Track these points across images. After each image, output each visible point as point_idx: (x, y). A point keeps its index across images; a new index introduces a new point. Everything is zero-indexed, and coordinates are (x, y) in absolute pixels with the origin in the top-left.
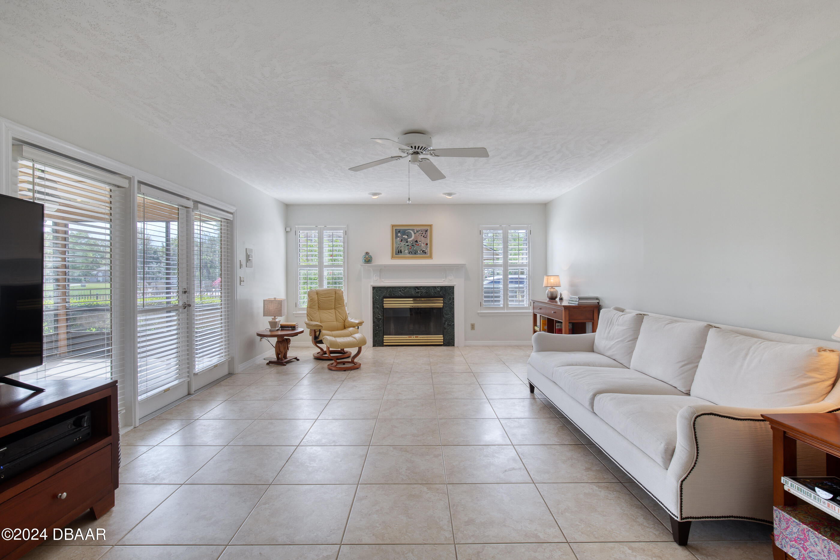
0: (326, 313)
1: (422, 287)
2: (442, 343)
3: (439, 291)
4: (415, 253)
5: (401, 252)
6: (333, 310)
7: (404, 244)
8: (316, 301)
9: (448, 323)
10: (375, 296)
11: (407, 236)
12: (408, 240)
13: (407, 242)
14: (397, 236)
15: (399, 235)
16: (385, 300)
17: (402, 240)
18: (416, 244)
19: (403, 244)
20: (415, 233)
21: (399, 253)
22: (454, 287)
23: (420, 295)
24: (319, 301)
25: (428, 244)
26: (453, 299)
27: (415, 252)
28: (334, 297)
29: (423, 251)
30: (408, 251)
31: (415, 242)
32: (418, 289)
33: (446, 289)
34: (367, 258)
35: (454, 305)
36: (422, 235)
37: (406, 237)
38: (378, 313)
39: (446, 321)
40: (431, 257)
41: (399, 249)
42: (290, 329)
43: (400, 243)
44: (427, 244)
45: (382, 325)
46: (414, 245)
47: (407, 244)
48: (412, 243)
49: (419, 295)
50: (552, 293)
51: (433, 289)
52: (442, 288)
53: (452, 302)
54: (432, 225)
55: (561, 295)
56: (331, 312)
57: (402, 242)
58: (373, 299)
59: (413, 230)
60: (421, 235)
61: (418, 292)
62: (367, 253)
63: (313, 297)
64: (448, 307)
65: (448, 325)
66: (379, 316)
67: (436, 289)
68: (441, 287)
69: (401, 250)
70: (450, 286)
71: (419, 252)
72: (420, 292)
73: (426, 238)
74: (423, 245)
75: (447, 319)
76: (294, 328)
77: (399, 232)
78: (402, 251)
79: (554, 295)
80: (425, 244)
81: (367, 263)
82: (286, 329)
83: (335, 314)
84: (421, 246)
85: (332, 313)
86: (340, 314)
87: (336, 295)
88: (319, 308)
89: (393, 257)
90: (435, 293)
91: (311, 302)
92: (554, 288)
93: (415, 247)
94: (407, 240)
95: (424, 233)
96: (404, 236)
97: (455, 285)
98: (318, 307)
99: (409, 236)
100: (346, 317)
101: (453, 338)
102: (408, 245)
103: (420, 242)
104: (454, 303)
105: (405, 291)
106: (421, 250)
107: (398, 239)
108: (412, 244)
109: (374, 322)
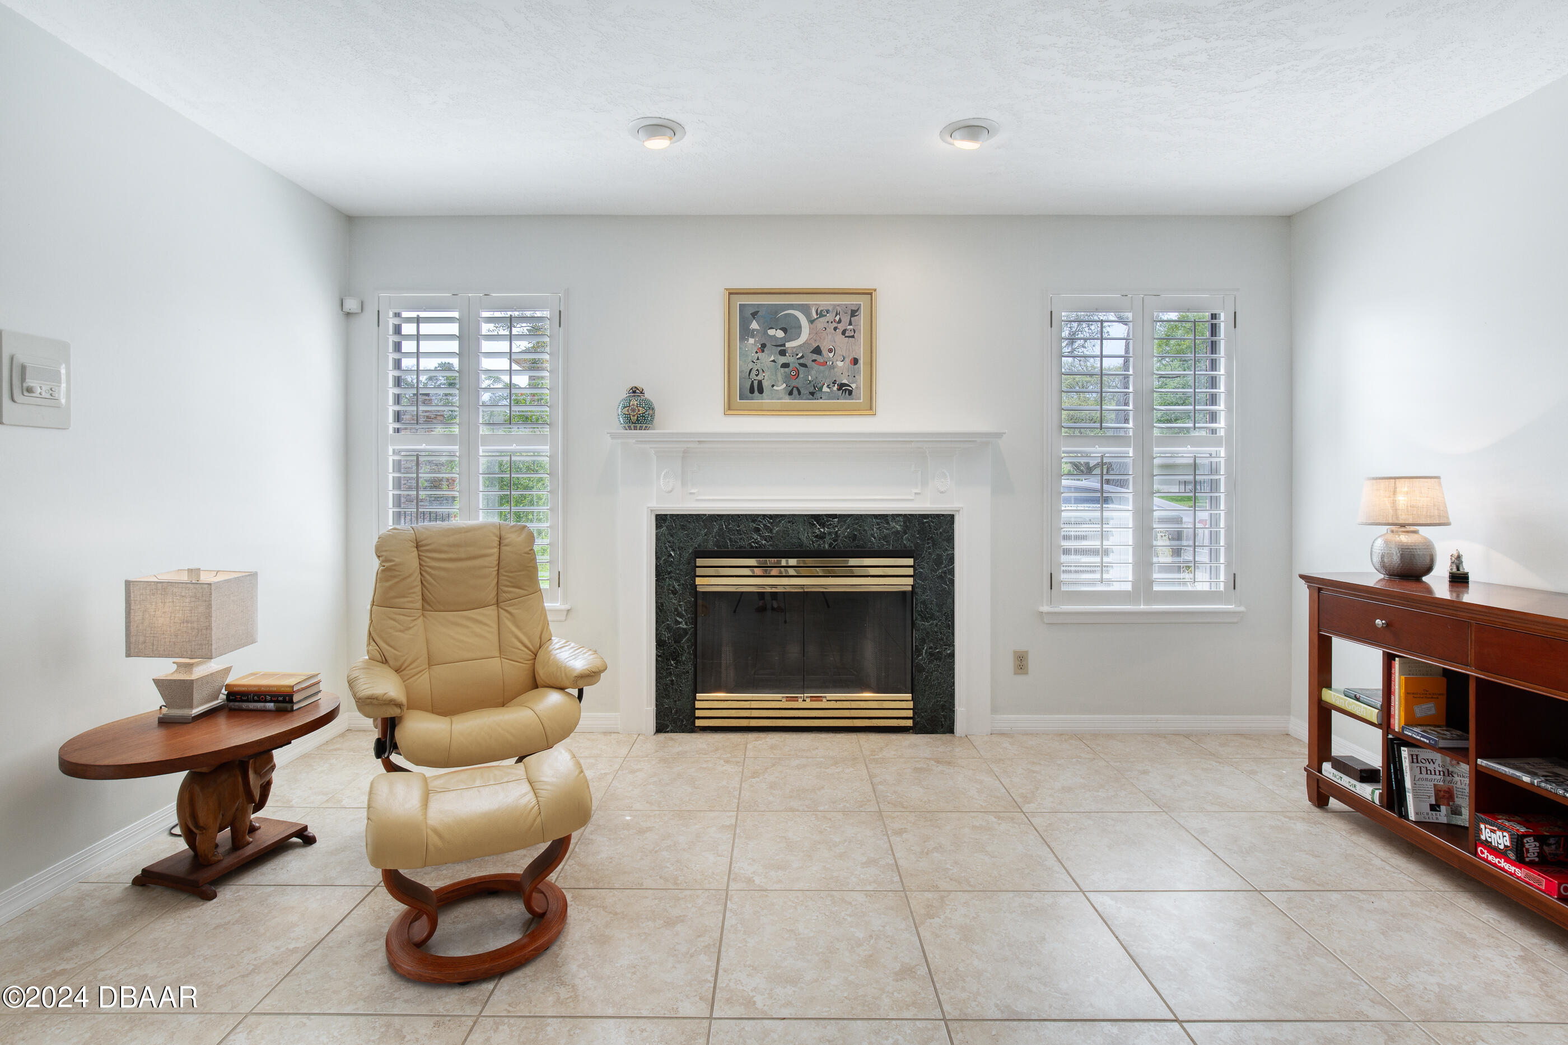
0: (457, 624)
1: (834, 516)
2: (909, 723)
3: (898, 532)
4: (812, 394)
5: (761, 391)
6: (491, 611)
7: (772, 358)
8: (410, 576)
9: (931, 648)
10: (666, 548)
11: (785, 330)
12: (788, 345)
13: (783, 353)
14: (746, 332)
15: (754, 325)
16: (700, 562)
17: (764, 346)
18: (814, 361)
19: (767, 358)
20: (811, 322)
21: (752, 391)
22: (952, 517)
23: (830, 545)
24: (426, 572)
25: (861, 362)
26: (951, 560)
27: (812, 389)
28: (497, 555)
29: (841, 386)
30: (785, 385)
31: (813, 352)
32: (823, 525)
33: (924, 523)
34: (633, 410)
35: (952, 582)
36: (839, 326)
37: (780, 334)
38: (676, 610)
39: (923, 641)
40: (869, 408)
41: (753, 375)
42: (271, 706)
43: (756, 355)
44: (855, 361)
45: (689, 653)
46: (809, 363)
47: (783, 360)
48: (800, 355)
49: (827, 547)
50: (1407, 554)
51: (878, 524)
52: (909, 520)
53: (945, 573)
54: (875, 290)
55: (1458, 561)
56: (480, 618)
57: (763, 351)
58: (657, 558)
59: (805, 309)
60: (835, 329)
61: (821, 537)
62: (634, 392)
63: (397, 560)
64: (930, 589)
65: (931, 654)
66: (681, 623)
67: (888, 523)
68: (905, 515)
69: (760, 383)
70: (938, 516)
71: (825, 389)
72: (830, 533)
73: (853, 337)
74: (840, 364)
75: (928, 633)
76: (284, 701)
77: (754, 315)
78: (766, 384)
79: (1422, 562)
80: (848, 360)
81: (632, 426)
82: (252, 705)
83: (495, 626)
84: (833, 367)
85: (480, 622)
86: (518, 627)
87: (503, 548)
88: (429, 604)
89: (730, 407)
90: (885, 538)
91: (387, 581)
92: (1415, 532)
93: (813, 372)
94: (784, 345)
95: (846, 319)
96: (771, 332)
97: (958, 511)
98: (424, 599)
99: (791, 329)
100: (540, 638)
101: (947, 705)
102: (785, 365)
103: (831, 355)
104: (953, 575)
105: (774, 531)
106: (834, 383)
107: (751, 341)
108: (801, 361)
109: (660, 643)
